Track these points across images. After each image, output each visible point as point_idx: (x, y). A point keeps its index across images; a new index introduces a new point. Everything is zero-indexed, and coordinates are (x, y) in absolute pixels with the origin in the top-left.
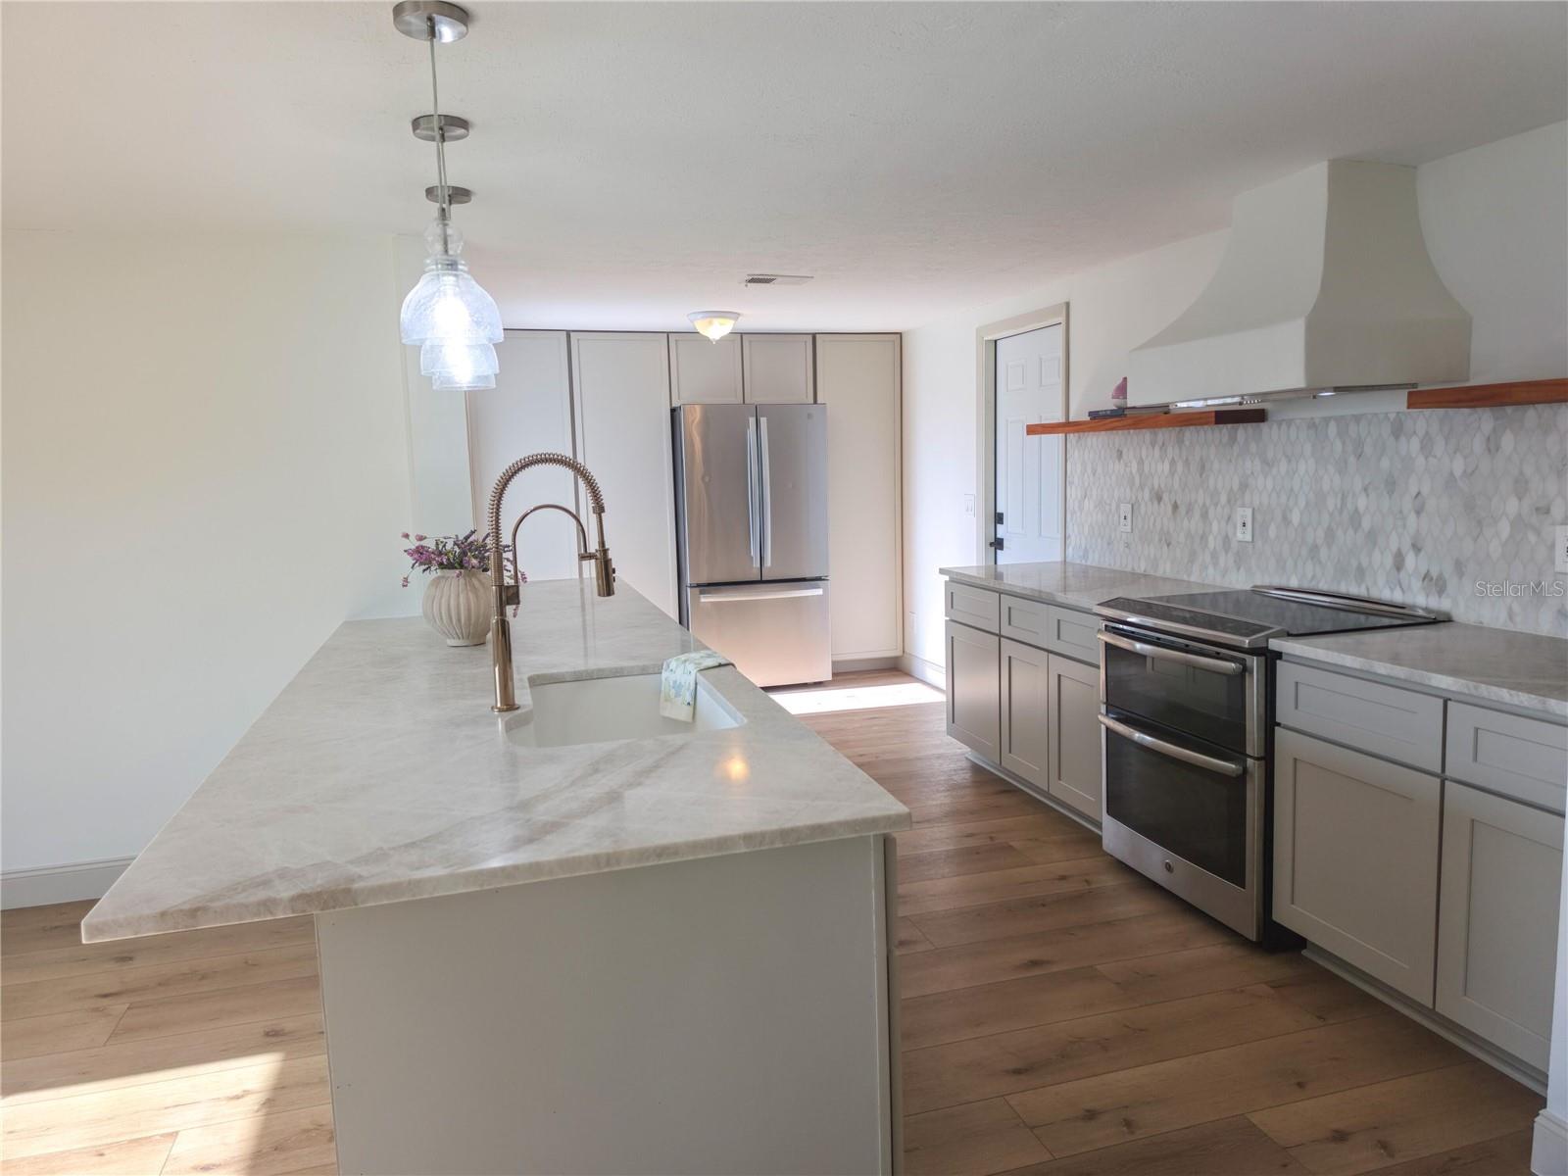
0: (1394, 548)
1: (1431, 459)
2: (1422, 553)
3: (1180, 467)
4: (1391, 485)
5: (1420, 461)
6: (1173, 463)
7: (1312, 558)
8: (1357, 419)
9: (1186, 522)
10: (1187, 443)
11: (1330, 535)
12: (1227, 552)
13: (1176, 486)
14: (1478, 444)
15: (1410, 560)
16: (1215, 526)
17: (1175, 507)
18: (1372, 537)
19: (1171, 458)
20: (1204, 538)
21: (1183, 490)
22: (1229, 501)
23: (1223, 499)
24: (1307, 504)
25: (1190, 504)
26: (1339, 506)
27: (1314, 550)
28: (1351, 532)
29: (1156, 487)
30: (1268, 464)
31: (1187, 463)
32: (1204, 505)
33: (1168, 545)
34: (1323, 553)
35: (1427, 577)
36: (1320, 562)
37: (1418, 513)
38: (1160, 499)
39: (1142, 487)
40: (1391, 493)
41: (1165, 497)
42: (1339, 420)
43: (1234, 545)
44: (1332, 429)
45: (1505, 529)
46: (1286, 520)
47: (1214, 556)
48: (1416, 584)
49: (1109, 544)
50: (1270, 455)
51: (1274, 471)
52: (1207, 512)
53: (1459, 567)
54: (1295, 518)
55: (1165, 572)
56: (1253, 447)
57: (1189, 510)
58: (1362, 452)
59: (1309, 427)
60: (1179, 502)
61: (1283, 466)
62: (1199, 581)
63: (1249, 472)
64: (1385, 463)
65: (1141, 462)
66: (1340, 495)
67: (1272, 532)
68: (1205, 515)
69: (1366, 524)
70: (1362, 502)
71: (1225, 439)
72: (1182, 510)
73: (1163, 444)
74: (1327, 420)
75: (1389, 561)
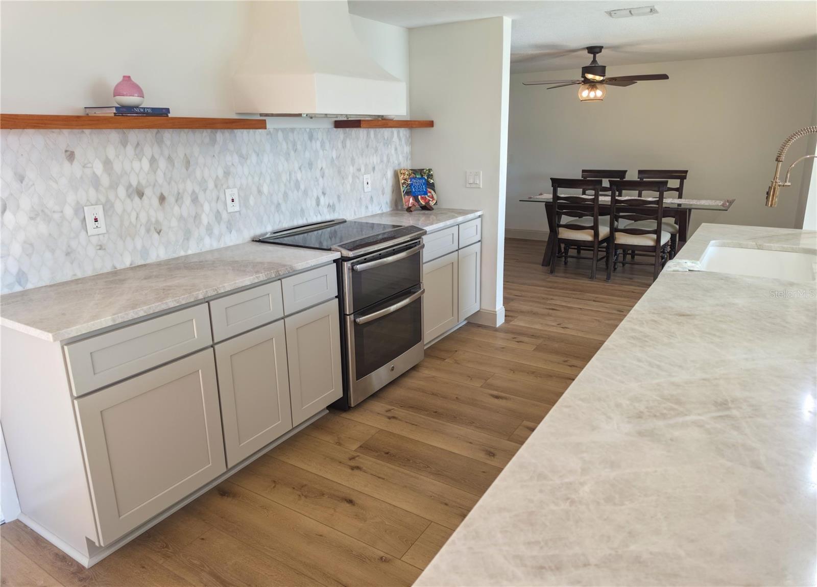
0: (315, 196)
1: (325, 151)
2: (326, 195)
3: (162, 164)
4: (311, 165)
5: (321, 152)
6: (153, 161)
7: (278, 211)
8: (293, 130)
9: (176, 208)
10: (168, 143)
11: (286, 195)
12: (219, 223)
13: (160, 180)
14: (340, 145)
15: (322, 199)
16: (206, 207)
17: (162, 199)
18: (305, 192)
19: (149, 157)
20: (197, 217)
21: (169, 183)
22: (216, 186)
23: (211, 185)
24: (271, 180)
25: (179, 193)
26: (288, 179)
27: (278, 206)
28: (296, 192)
29: (134, 184)
30: (244, 158)
31: (170, 159)
32: (194, 192)
33: (159, 233)
34: (283, 207)
35: (329, 206)
36: (282, 212)
37: (323, 177)
38: (141, 195)
39: (114, 186)
40: (311, 169)
41: (148, 192)
42: (283, 130)
43: (225, 216)
44: (280, 134)
45: (350, 179)
46: (260, 192)
47: (209, 229)
48: (325, 210)
49: (68, 254)
50: (244, 152)
51: (248, 161)
52: (197, 198)
53: (339, 200)
54: (265, 189)
55: (158, 256)
56: (231, 146)
57: (179, 198)
58: (296, 149)
59: (267, 134)
60: (165, 194)
61: (254, 158)
62: (198, 252)
63: (230, 164)
64: (307, 154)
65: (107, 163)
66: (288, 174)
67: (252, 201)
68: (195, 200)
69: (302, 187)
70: (299, 176)
71: (207, 140)
72: (171, 199)
73: (138, 144)
74: (277, 130)
75: (314, 203)
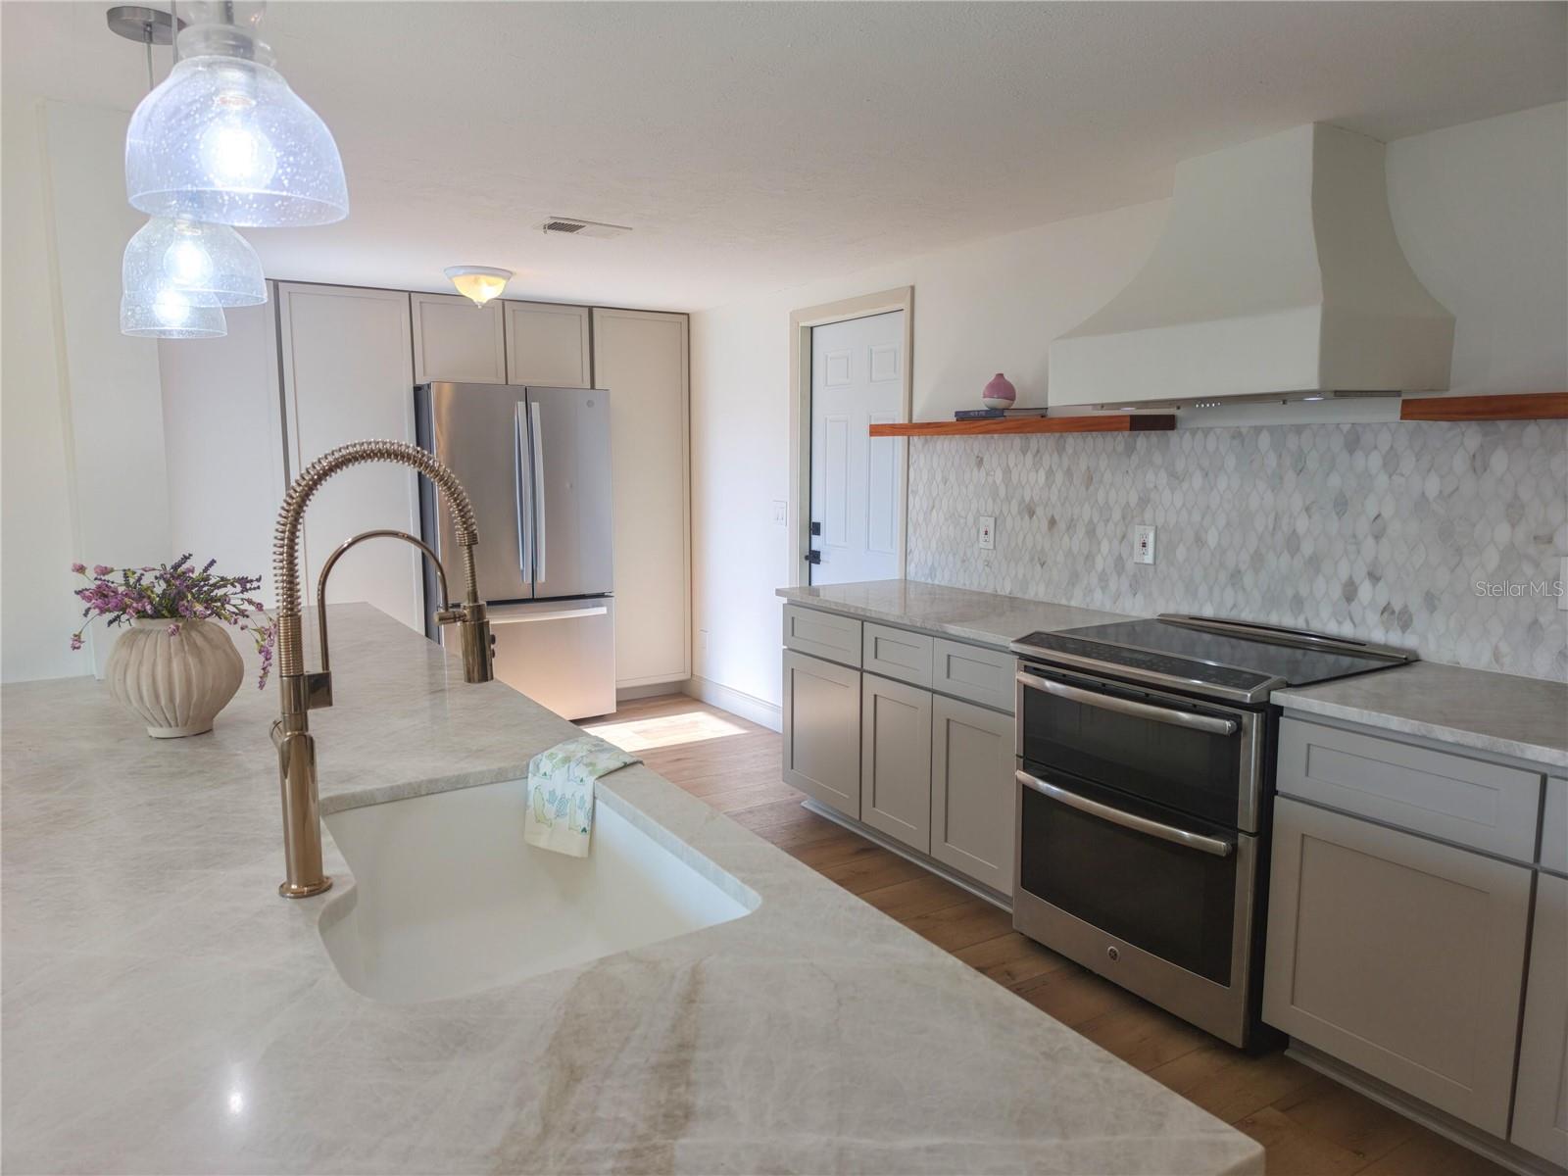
0: (1344, 575)
1: (1394, 477)
2: (1381, 584)
3: (1059, 477)
4: (1341, 505)
5: (1382, 479)
6: (1050, 473)
7: (1233, 585)
8: (1299, 430)
9: (1066, 538)
10: (1070, 450)
11: (1258, 560)
12: (1119, 575)
13: (1054, 498)
14: (1460, 463)
15: (1365, 591)
16: (1105, 547)
17: (1052, 522)
18: (1314, 563)
19: (1047, 468)
20: (1089, 558)
21: (1063, 505)
22: (1124, 518)
23: (1117, 515)
24: (1228, 524)
25: (1072, 520)
26: (1271, 527)
27: (1236, 576)
28: (1286, 557)
29: (1027, 499)
30: (1178, 478)
31: (1069, 473)
32: (1091, 521)
33: (1042, 565)
34: (1248, 580)
35: (1387, 609)
36: (1244, 589)
37: (1377, 538)
38: (1032, 513)
39: (1008, 499)
40: (1340, 514)
41: (1039, 511)
42: (1272, 430)
43: (1129, 566)
44: (1265, 440)
45: (1492, 558)
46: (1199, 541)
47: (1103, 579)
48: (1373, 618)
49: (964, 561)
50: (1180, 465)
51: (1185, 485)
52: (1094, 530)
53: (1431, 601)
54: (1212, 538)
55: (1036, 594)
56: (1158, 459)
57: (1071, 526)
58: (1303, 467)
59: (1233, 437)
60: (1057, 518)
61: (1198, 481)
62: (1082, 606)
63: (1151, 486)
64: (1335, 481)
65: (1007, 471)
66: (1272, 516)
67: (1181, 553)
68: (1091, 532)
69: (1307, 548)
70: (1302, 525)
71: (1120, 448)
72: (1062, 525)
73: (1038, 451)
74: (1258, 430)
75: (1337, 592)
